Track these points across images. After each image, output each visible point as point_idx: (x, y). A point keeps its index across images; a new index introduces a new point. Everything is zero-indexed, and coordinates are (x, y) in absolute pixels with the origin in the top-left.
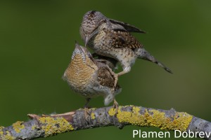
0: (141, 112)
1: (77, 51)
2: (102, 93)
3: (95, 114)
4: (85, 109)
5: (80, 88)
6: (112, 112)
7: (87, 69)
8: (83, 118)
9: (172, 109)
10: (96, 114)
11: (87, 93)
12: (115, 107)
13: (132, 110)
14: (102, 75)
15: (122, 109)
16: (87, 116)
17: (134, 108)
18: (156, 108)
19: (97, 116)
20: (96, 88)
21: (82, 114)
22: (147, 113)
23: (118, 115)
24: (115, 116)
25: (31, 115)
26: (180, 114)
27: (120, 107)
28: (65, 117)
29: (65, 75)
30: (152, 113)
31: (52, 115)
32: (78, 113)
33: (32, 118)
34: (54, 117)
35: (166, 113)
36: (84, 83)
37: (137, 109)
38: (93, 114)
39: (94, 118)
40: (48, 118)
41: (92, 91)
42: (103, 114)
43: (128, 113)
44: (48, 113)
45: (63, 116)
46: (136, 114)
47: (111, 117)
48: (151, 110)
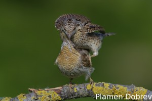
0: (110, 87)
1: (65, 43)
3: (77, 89)
4: (70, 85)
6: (89, 87)
7: (73, 56)
8: (68, 92)
9: (132, 85)
10: (78, 88)
12: (91, 84)
13: (103, 85)
15: (97, 85)
16: (71, 90)
17: (105, 84)
18: (121, 84)
19: (78, 89)
20: (81, 69)
21: (67, 88)
22: (114, 88)
23: (93, 89)
25: (31, 89)
26: (138, 88)
27: (95, 83)
28: (55, 90)
29: (57, 61)
30: (118, 88)
31: (46, 89)
32: (65, 88)
33: (31, 91)
34: (47, 90)
35: (129, 88)
36: (72, 66)
37: (107, 85)
38: (75, 89)
39: (76, 91)
40: (43, 92)
42: (83, 88)
43: (100, 88)
44: (43, 88)
45: (54, 90)
46: (106, 89)
47: (88, 90)
48: (117, 86)
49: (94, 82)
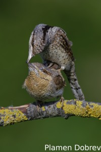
0: (83, 105)
5: (40, 96)
6: (59, 105)
8: (35, 111)
12: (61, 101)
13: (75, 103)
15: (68, 103)
17: (77, 102)
18: (96, 102)
19: (47, 108)
22: (88, 106)
23: (64, 108)
24: (62, 108)
27: (66, 101)
30: (92, 106)
31: (10, 108)
32: (31, 106)
36: (43, 92)
37: (80, 103)
39: (44, 110)
40: (6, 110)
42: (52, 106)
43: (72, 106)
45: (19, 108)
46: (79, 107)
47: (58, 109)
48: (92, 104)
49: (65, 99)
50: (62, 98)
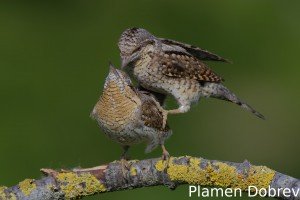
0: (201, 165)
1: (112, 76)
2: (147, 137)
3: (136, 169)
4: (123, 161)
5: (116, 129)
6: (160, 165)
7: (126, 103)
8: (119, 175)
9: (246, 161)
10: (138, 168)
11: (126, 137)
12: (165, 159)
13: (188, 162)
14: (147, 112)
15: (175, 162)
16: (125, 172)
17: (192, 160)
19: (139, 171)
20: (138, 131)
21: (118, 168)
22: (210, 167)
23: (169, 170)
24: (165, 171)
25: (46, 170)
26: (258, 168)
27: (172, 159)
28: (93, 172)
29: (94, 111)
30: (217, 168)
31: (75, 170)
32: (112, 167)
33: (46, 175)
34: (78, 173)
35: (238, 167)
36: (122, 122)
37: (196, 162)
38: (133, 169)
39: (134, 174)
40: (69, 175)
41: (132, 135)
42: (148, 168)
43: (183, 167)
44: (69, 167)
45: (90, 171)
46: (194, 169)
47: (159, 172)
48: (217, 163)
49: (171, 155)
50: (165, 152)
